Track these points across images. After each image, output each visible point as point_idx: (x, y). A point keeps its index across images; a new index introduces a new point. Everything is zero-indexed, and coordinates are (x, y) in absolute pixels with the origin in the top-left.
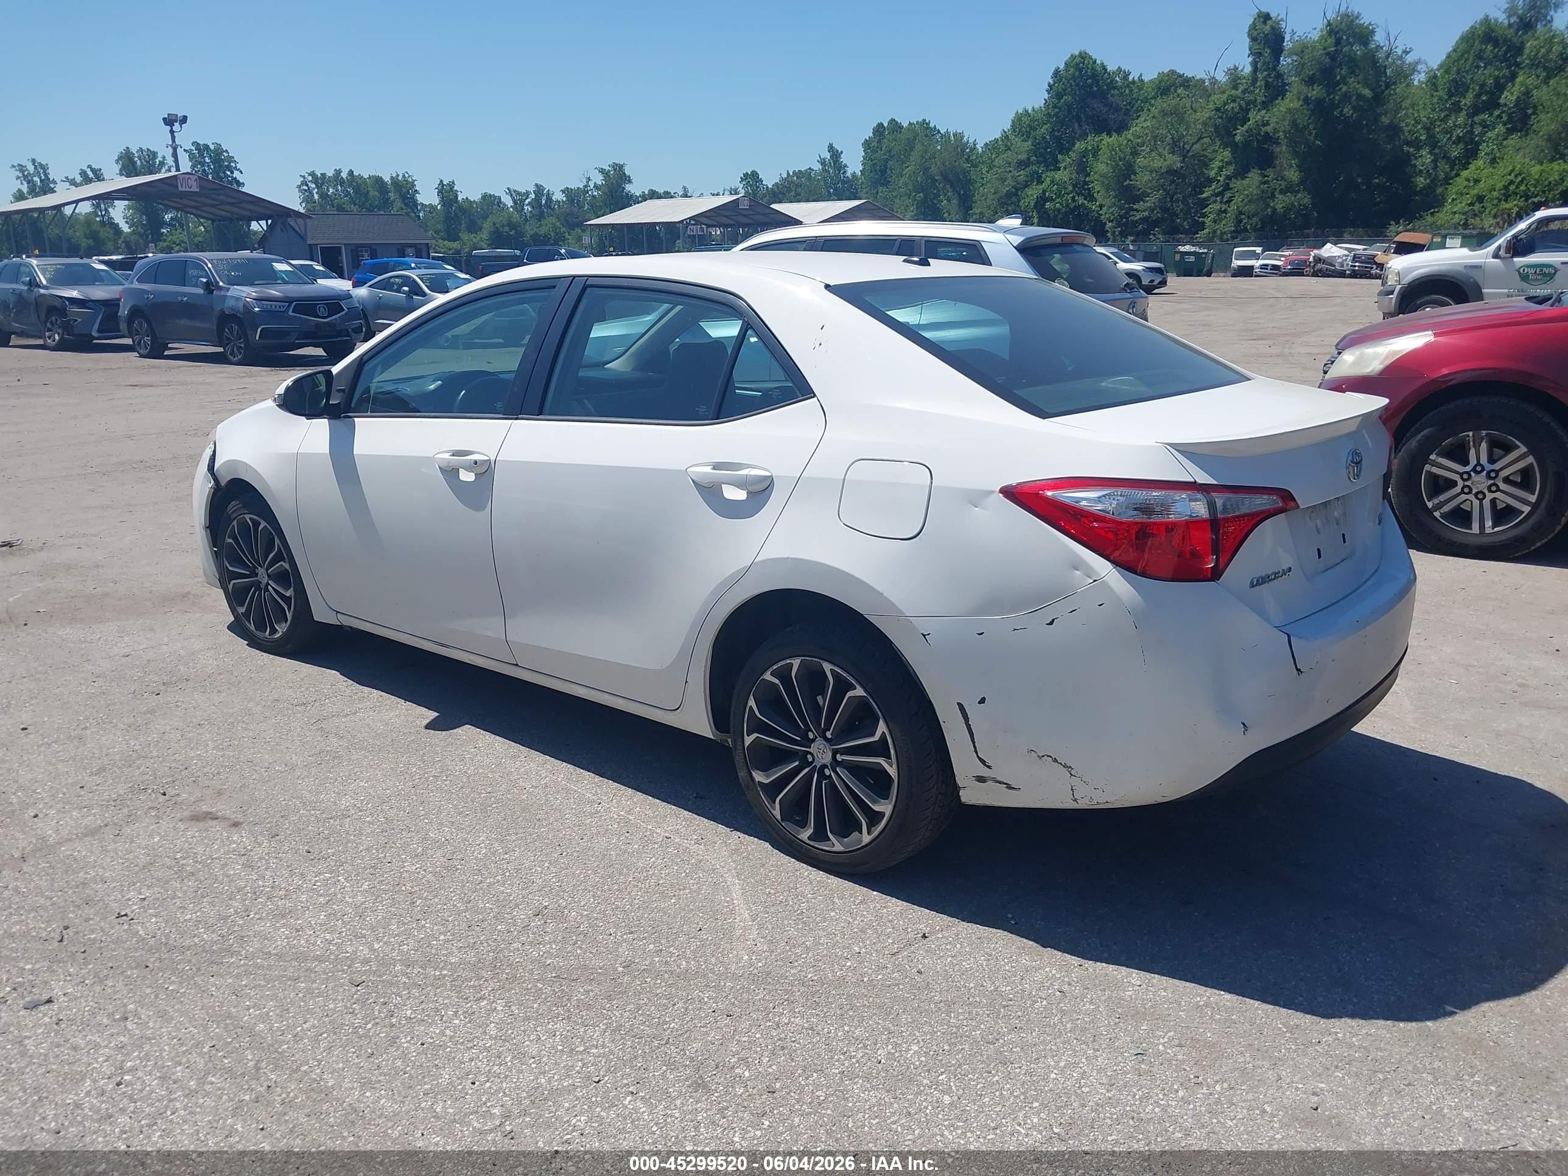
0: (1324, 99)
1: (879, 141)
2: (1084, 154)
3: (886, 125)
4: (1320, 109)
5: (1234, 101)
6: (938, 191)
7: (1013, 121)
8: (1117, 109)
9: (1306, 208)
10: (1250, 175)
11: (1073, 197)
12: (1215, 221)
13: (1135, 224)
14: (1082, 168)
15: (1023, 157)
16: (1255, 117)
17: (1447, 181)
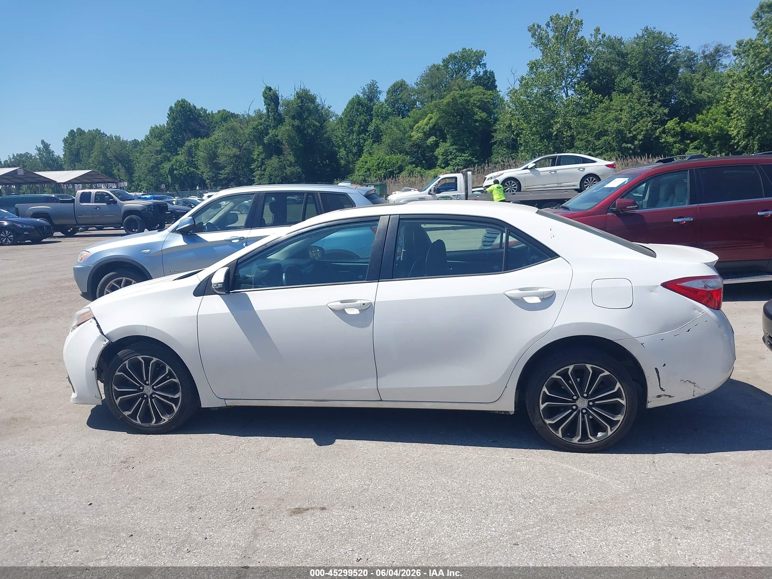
0: (300, 126)
1: (73, 139)
2: (190, 148)
3: (75, 131)
4: (299, 130)
5: (261, 125)
6: (112, 165)
7: (150, 131)
8: (204, 126)
9: (299, 173)
10: (273, 158)
11: (188, 168)
12: (259, 179)
13: (221, 180)
14: (190, 153)
15: (159, 148)
16: (271, 132)
17: (354, 162)
